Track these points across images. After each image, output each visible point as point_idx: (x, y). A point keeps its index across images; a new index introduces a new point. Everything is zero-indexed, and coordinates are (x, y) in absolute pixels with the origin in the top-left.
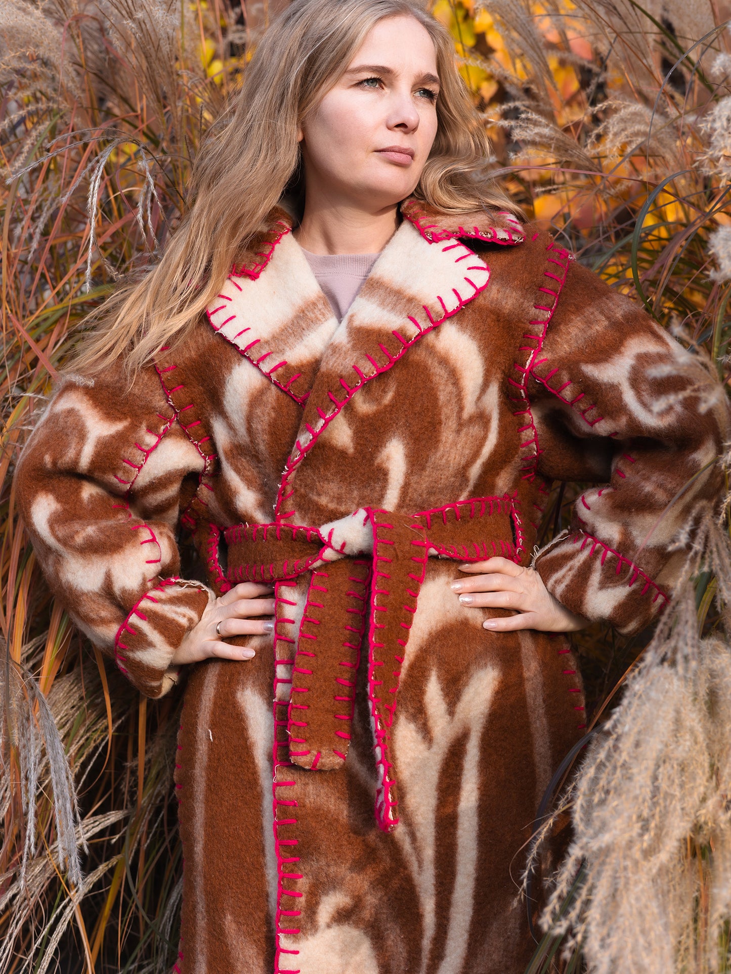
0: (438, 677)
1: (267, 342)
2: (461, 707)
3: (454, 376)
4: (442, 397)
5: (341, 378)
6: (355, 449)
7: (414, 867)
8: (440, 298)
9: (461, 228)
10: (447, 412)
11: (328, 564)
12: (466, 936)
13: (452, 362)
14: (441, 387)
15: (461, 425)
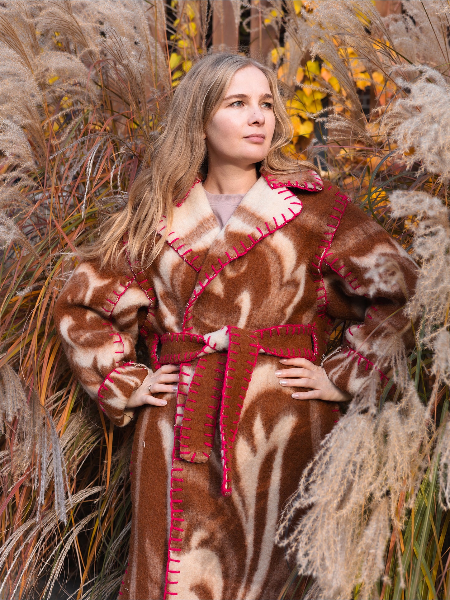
0: (261, 418)
1: (183, 239)
2: (273, 435)
3: (279, 259)
4: (272, 270)
5: (219, 258)
6: (225, 295)
7: (244, 520)
8: (274, 219)
9: (289, 182)
10: (275, 279)
11: (207, 355)
12: (269, 559)
13: (279, 252)
14: (272, 265)
15: (282, 285)
